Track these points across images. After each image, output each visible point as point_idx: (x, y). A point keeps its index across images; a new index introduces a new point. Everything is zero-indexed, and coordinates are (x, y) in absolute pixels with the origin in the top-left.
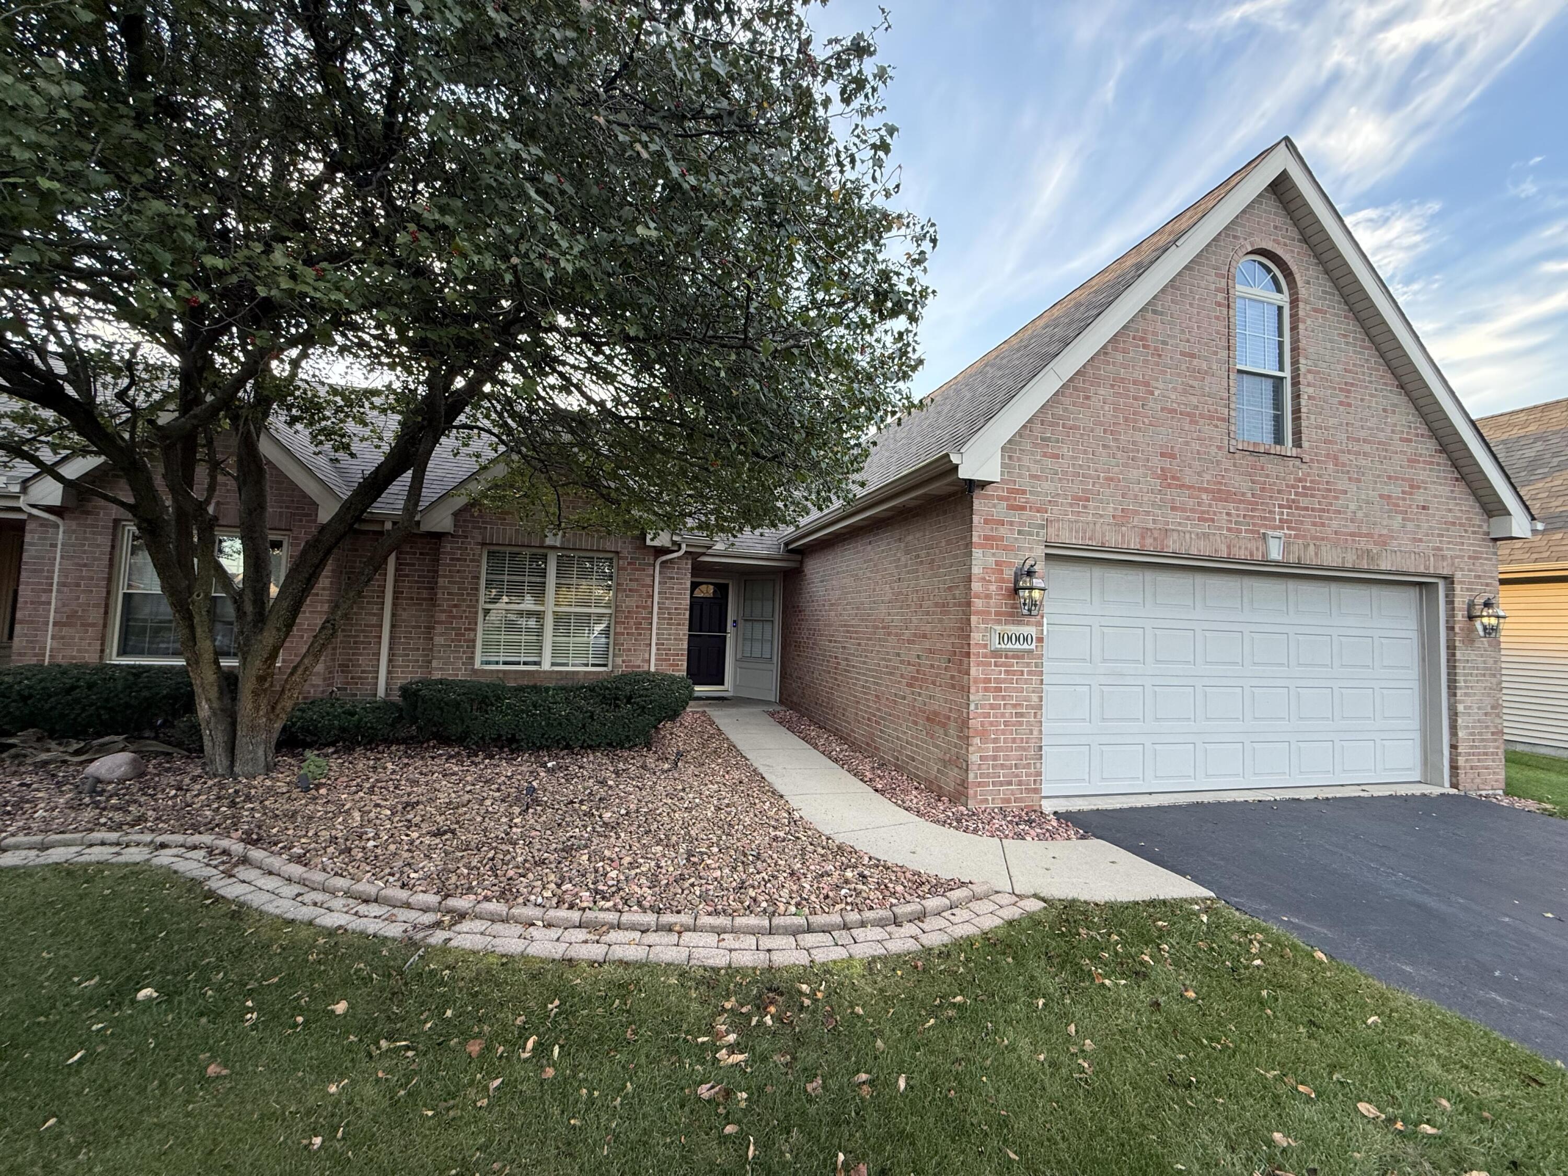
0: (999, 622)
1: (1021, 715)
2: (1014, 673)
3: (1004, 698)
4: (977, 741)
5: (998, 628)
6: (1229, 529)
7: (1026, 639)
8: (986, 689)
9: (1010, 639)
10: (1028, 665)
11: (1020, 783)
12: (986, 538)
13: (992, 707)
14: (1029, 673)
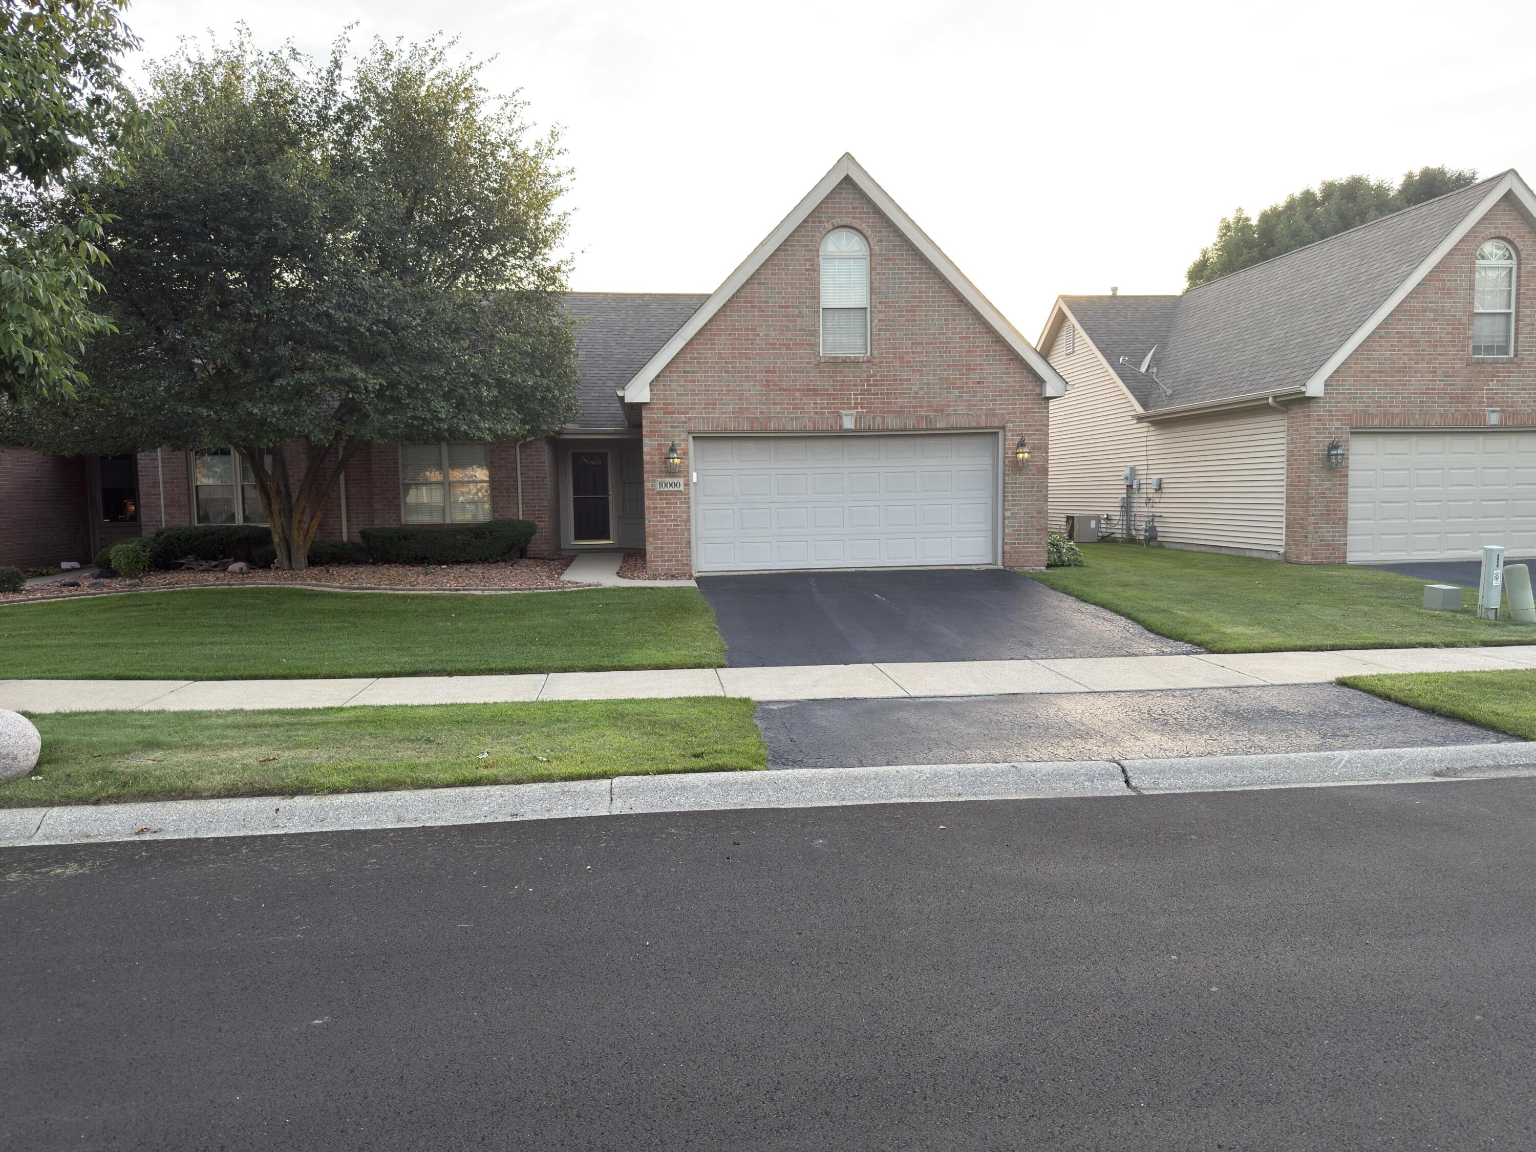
0: (661, 477)
1: (677, 525)
2: (671, 503)
3: (666, 517)
4: (651, 539)
5: (659, 480)
6: (816, 413)
7: (676, 485)
8: (655, 512)
9: (666, 485)
10: (680, 499)
11: (677, 561)
12: (651, 431)
13: (659, 521)
14: (681, 503)
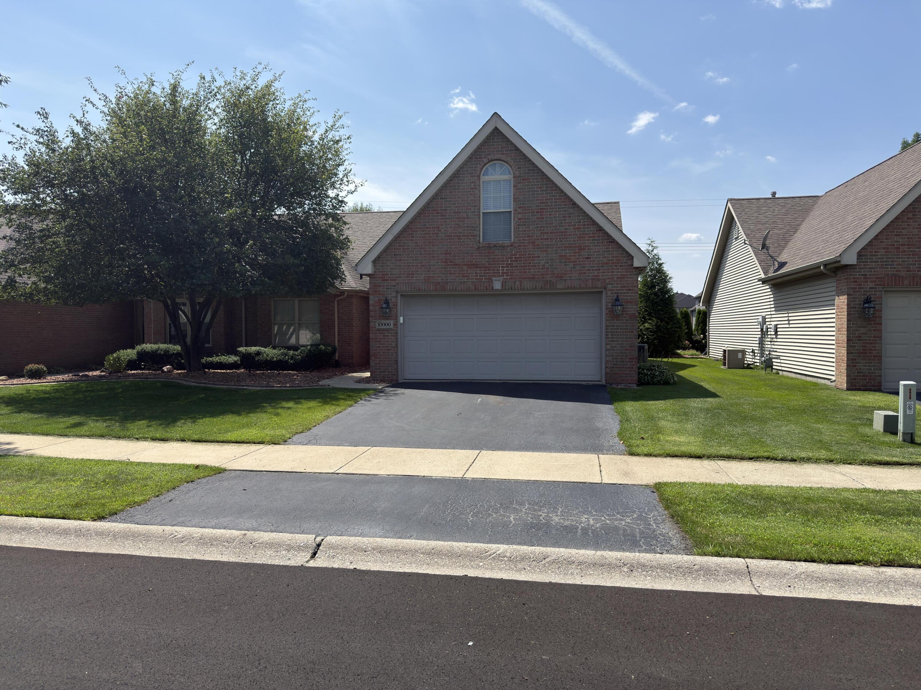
1: (389, 350)
2: (386, 336)
3: (382, 344)
4: (373, 358)
5: (379, 321)
6: (477, 279)
7: (388, 325)
8: (376, 342)
9: (382, 325)
10: (391, 333)
11: (388, 372)
12: (374, 291)
13: (378, 347)
14: (391, 336)
